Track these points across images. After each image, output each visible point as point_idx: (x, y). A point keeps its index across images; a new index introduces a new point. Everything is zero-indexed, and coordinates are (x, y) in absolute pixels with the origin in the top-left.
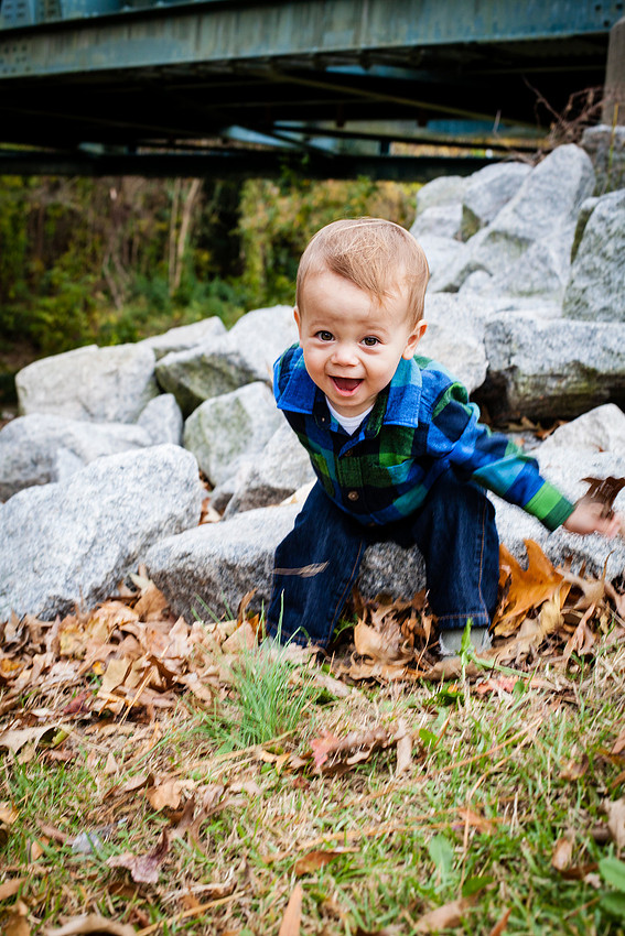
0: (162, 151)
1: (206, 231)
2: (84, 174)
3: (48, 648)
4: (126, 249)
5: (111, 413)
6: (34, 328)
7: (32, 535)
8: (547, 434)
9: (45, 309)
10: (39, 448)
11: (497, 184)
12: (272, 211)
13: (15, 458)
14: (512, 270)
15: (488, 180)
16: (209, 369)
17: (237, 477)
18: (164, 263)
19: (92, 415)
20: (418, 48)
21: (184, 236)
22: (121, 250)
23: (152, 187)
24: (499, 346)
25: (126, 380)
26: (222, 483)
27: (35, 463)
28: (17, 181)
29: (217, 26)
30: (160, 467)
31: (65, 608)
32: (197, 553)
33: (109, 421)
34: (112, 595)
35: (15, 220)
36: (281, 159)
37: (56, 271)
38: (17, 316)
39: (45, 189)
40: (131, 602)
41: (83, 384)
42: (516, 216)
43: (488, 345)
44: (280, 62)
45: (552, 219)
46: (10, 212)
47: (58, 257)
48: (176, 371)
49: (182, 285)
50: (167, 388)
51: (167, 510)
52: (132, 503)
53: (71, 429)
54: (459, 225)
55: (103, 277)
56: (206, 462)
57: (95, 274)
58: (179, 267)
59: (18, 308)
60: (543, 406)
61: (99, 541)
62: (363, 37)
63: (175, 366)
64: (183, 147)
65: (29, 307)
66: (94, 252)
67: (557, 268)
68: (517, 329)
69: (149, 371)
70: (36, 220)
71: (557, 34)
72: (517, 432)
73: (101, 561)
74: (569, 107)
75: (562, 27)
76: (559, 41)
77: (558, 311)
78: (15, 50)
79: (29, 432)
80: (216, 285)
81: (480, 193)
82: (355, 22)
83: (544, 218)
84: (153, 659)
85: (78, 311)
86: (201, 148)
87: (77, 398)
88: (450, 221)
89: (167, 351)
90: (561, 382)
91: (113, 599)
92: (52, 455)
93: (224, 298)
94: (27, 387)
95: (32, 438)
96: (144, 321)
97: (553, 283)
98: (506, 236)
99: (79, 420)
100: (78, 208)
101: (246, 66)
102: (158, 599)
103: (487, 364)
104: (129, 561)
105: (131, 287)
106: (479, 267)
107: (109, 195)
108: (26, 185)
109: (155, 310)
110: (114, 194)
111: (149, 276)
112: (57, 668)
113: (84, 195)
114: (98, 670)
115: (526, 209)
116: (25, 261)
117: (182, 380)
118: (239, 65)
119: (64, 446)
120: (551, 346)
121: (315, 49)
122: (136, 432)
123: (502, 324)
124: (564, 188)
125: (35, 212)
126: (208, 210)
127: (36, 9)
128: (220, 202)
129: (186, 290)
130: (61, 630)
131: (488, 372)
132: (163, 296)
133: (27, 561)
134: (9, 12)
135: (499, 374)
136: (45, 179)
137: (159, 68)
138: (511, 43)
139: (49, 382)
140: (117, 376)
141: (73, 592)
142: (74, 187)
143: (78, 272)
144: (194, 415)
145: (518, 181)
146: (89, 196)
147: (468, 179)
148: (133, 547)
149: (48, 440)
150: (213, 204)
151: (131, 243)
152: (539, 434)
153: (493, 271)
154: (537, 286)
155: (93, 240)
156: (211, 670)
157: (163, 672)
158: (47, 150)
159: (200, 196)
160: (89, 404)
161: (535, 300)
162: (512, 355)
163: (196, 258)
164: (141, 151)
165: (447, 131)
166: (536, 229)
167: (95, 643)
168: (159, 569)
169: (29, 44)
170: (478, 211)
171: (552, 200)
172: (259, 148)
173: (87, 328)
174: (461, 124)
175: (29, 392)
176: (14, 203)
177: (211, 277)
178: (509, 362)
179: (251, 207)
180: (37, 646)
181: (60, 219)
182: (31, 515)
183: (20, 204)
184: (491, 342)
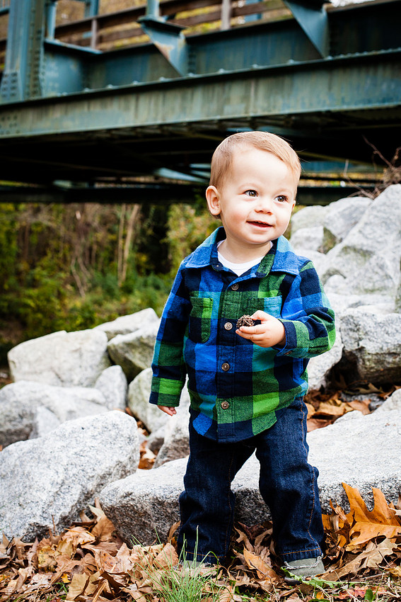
0: (111, 186)
1: (144, 240)
2: (57, 202)
3: (30, 562)
4: (87, 253)
5: (76, 379)
6: (22, 310)
7: (18, 478)
8: (386, 396)
9: (30, 297)
10: (24, 406)
11: (347, 212)
12: (191, 226)
13: (7, 413)
14: (359, 274)
15: (341, 210)
16: (145, 347)
17: (166, 426)
18: (114, 263)
19: (62, 381)
20: (290, 115)
21: (128, 244)
22: (84, 255)
23: (106, 210)
24: (351, 333)
25: (86, 356)
26: (156, 431)
27: (21, 417)
28: (10, 207)
29: (150, 102)
30: (110, 427)
31: (42, 532)
32: (137, 493)
33: (75, 385)
34: (76, 521)
35: (8, 234)
36: (195, 190)
37: (38, 270)
38: (10, 302)
39: (30, 212)
40: (89, 527)
41: (56, 358)
42: (361, 235)
43: (342, 332)
44: (194, 126)
45: (386, 237)
46: (5, 229)
47: (39, 260)
48: (122, 348)
49: (127, 279)
50: (116, 361)
51: (115, 459)
52: (90, 454)
53: (47, 392)
54: (321, 241)
55: (71, 273)
56: (144, 415)
57: (65, 272)
58: (125, 266)
59: (11, 296)
60: (383, 376)
61: (66, 482)
62: (251, 109)
63: (121, 345)
64: (127, 183)
65: (19, 296)
66: (65, 256)
67: (391, 273)
68: (364, 321)
69: (103, 349)
70: (24, 233)
71: (387, 105)
72: (365, 394)
73: (68, 496)
74: (396, 157)
75: (390, 100)
76: (388, 109)
77: (392, 305)
78: (9, 118)
79: (17, 394)
80: (151, 278)
81: (336, 219)
82: (246, 98)
83: (381, 236)
84: (105, 574)
85: (53, 299)
86: (139, 183)
87: (52, 369)
88: (315, 239)
89: (116, 333)
90: (396, 358)
91: (77, 525)
92: (34, 412)
93: (157, 288)
94: (16, 361)
95: (20, 399)
96: (100, 305)
97: (388, 283)
98: (355, 250)
99: (53, 385)
100: (53, 225)
101: (171, 129)
102: (109, 525)
103: (343, 345)
104: (88, 496)
105: (90, 281)
106: (337, 272)
107: (75, 216)
108: (17, 209)
109: (108, 297)
110: (78, 215)
111: (103, 273)
112: (36, 578)
113: (57, 216)
114: (65, 580)
115: (368, 230)
116: (15, 263)
117: (127, 355)
118: (165, 128)
119: (42, 404)
120: (387, 333)
121: (219, 117)
122: (94, 393)
123: (352, 317)
124: (394, 215)
125: (23, 229)
126: (145, 225)
127: (24, 91)
128: (153, 220)
129: (131, 282)
130: (39, 549)
131: (343, 351)
132: (113, 286)
133: (14, 497)
134: (4, 93)
135: (351, 353)
136: (30, 205)
137: (109, 131)
138: (354, 111)
139: (31, 358)
140: (81, 352)
141: (48, 520)
142: (51, 210)
143: (54, 270)
144: (136, 380)
145: (362, 209)
146: (61, 217)
147: (327, 207)
148: (91, 486)
149: (31, 401)
150: (149, 221)
151: (90, 249)
152: (381, 395)
153: (346, 274)
154: (377, 286)
155: (64, 248)
156: (147, 582)
157: (113, 583)
158: (31, 185)
159: (140, 216)
160: (60, 373)
161: (376, 296)
162: (360, 339)
163: (137, 259)
164: (97, 186)
165: (312, 169)
166: (376, 245)
167: (64, 559)
168: (109, 504)
169: (19, 115)
170: (334, 232)
171: (386, 223)
172: (181, 182)
173: (60, 310)
174: (322, 164)
175: (17, 365)
176: (8, 222)
177: (148, 273)
178: (358, 345)
179: (176, 223)
180: (21, 561)
181: (41, 233)
182: (18, 463)
183: (12, 223)
184: (345, 330)
